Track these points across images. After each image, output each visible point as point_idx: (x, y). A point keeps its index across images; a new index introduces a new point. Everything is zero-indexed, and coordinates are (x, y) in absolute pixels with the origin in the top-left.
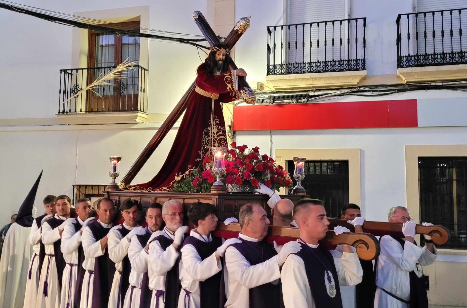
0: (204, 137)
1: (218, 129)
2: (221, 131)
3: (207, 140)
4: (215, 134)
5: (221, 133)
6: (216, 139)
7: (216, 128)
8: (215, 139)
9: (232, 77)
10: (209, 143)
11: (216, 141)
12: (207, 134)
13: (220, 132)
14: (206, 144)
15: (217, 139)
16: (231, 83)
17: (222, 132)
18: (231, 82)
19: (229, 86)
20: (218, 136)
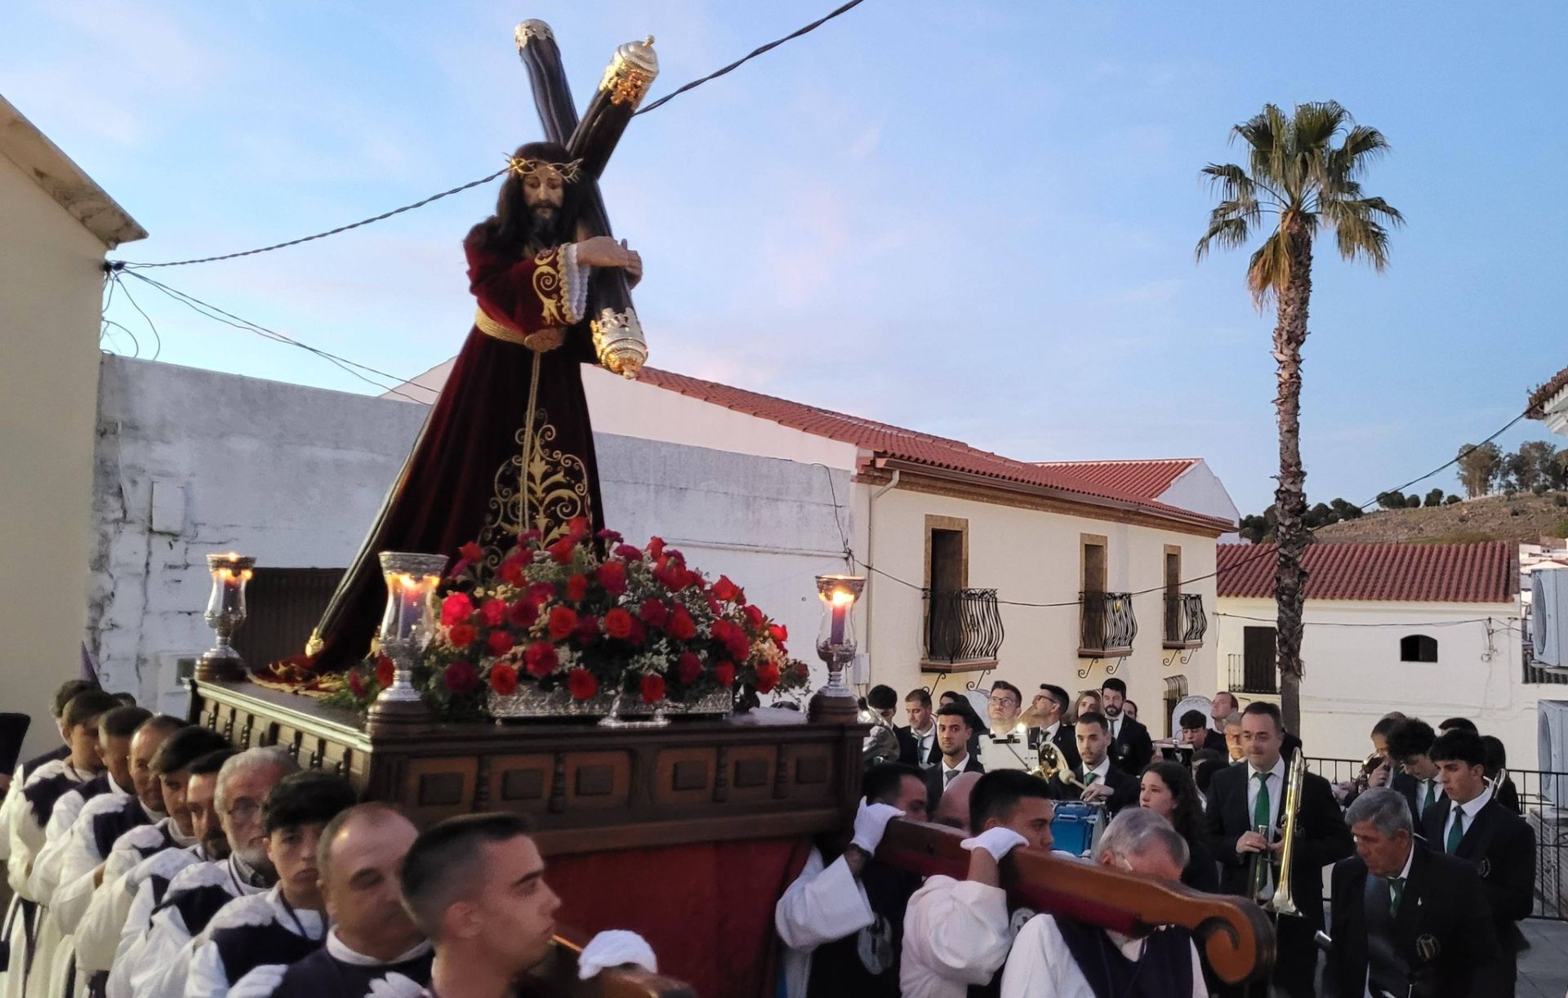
0: (500, 492)
1: (548, 463)
2: (559, 469)
3: (509, 505)
4: (538, 481)
5: (559, 477)
6: (541, 502)
7: (542, 459)
8: (537, 499)
9: (558, 272)
10: (517, 517)
11: (541, 509)
12: (511, 481)
13: (555, 472)
14: (506, 519)
15: (544, 499)
16: (555, 296)
17: (562, 474)
18: (555, 292)
19: (549, 305)
20: (548, 490)
